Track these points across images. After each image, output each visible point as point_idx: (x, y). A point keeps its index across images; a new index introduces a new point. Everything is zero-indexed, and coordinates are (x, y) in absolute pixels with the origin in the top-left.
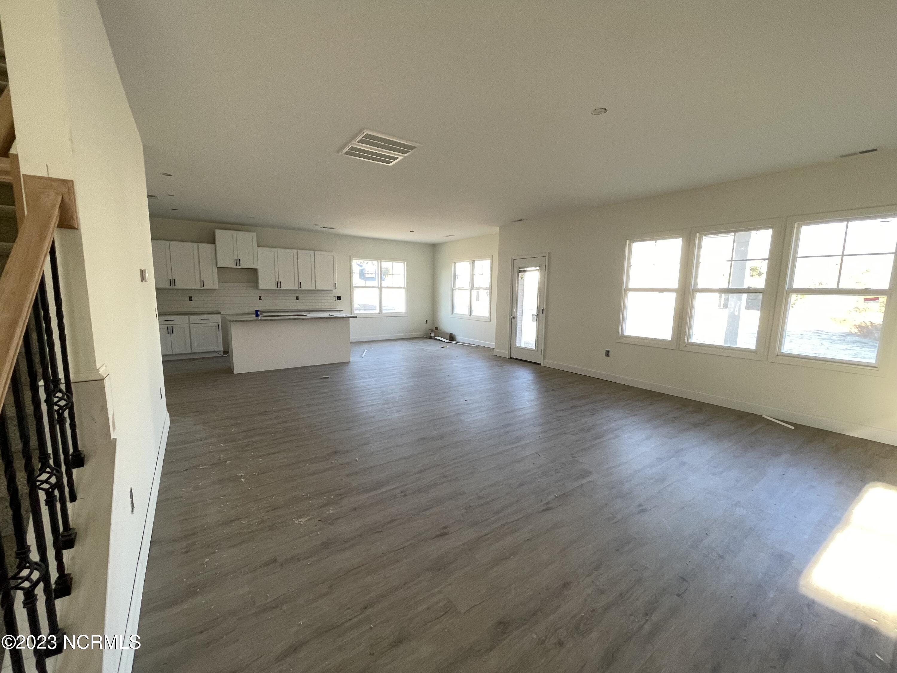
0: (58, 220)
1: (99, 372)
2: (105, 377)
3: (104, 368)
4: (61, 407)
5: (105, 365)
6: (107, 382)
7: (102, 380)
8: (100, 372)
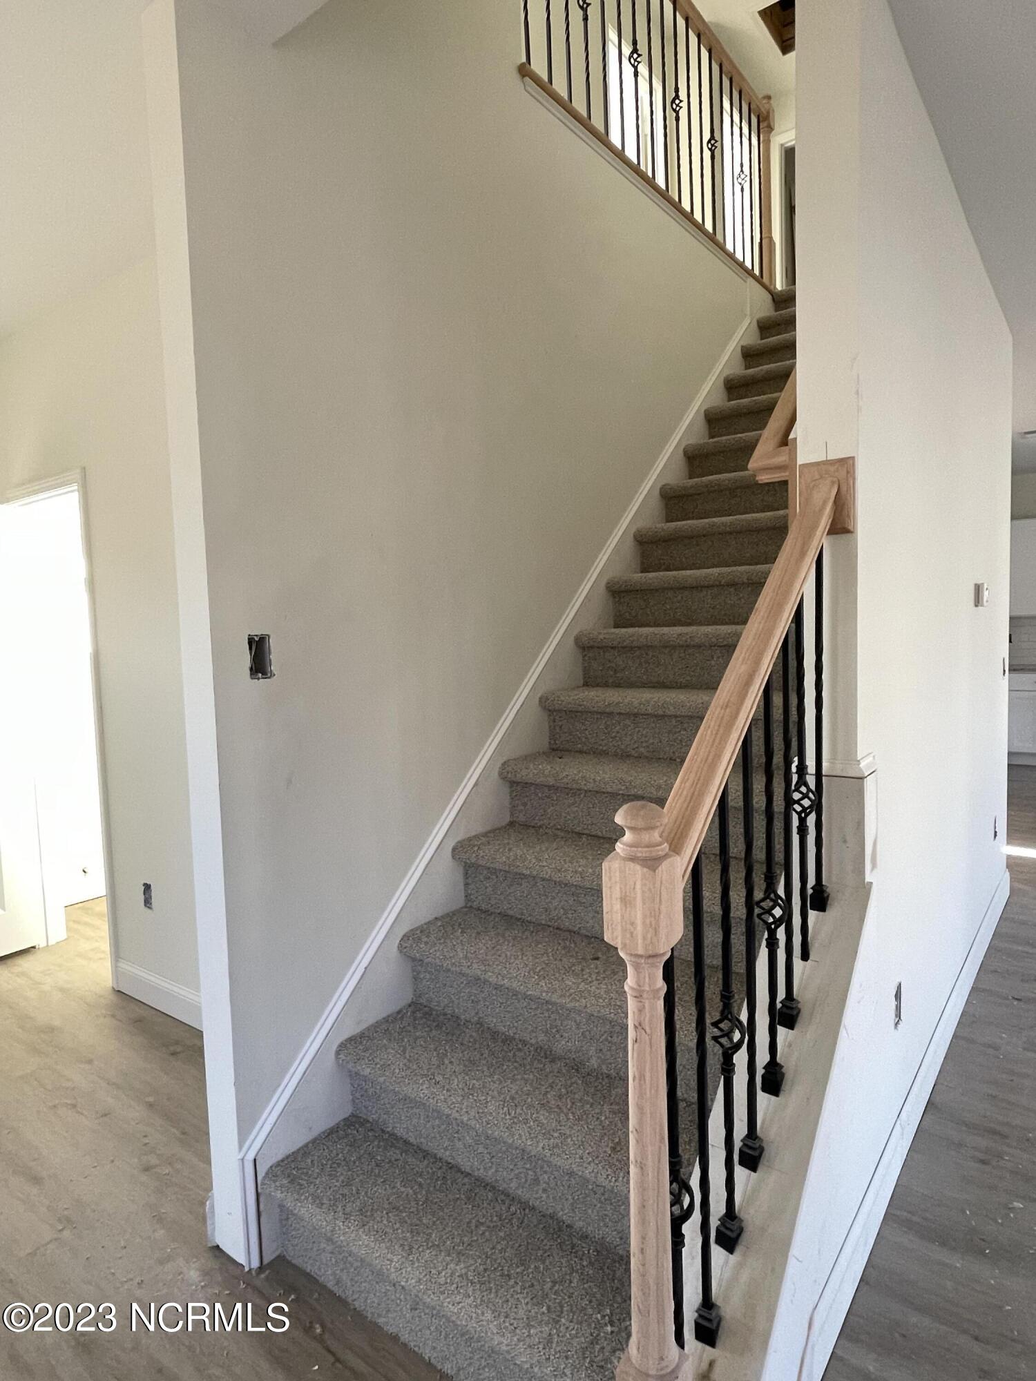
0: (829, 523)
1: (859, 764)
2: (866, 774)
3: (870, 759)
4: (804, 809)
5: (872, 755)
6: (869, 784)
7: (862, 778)
8: (861, 766)
